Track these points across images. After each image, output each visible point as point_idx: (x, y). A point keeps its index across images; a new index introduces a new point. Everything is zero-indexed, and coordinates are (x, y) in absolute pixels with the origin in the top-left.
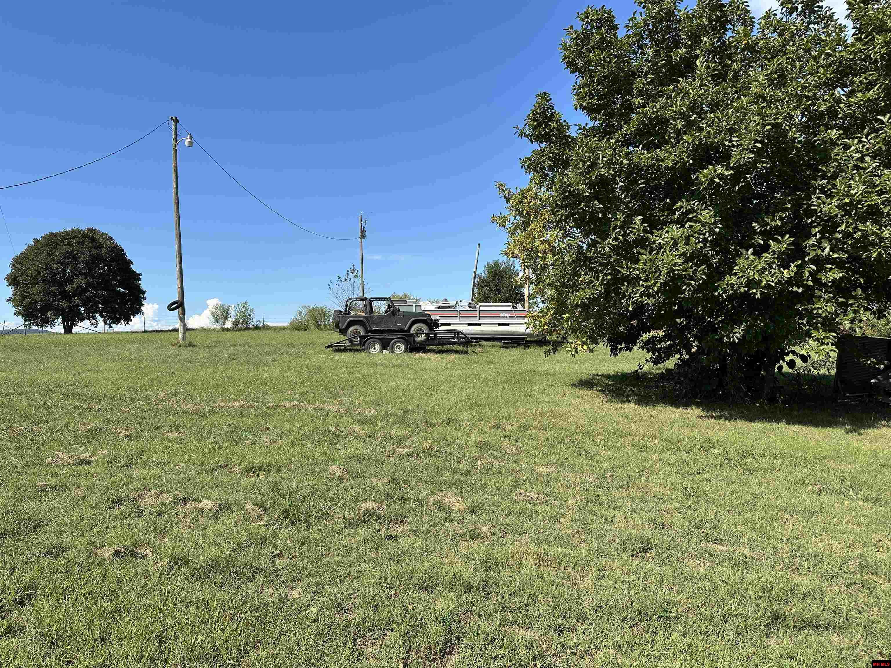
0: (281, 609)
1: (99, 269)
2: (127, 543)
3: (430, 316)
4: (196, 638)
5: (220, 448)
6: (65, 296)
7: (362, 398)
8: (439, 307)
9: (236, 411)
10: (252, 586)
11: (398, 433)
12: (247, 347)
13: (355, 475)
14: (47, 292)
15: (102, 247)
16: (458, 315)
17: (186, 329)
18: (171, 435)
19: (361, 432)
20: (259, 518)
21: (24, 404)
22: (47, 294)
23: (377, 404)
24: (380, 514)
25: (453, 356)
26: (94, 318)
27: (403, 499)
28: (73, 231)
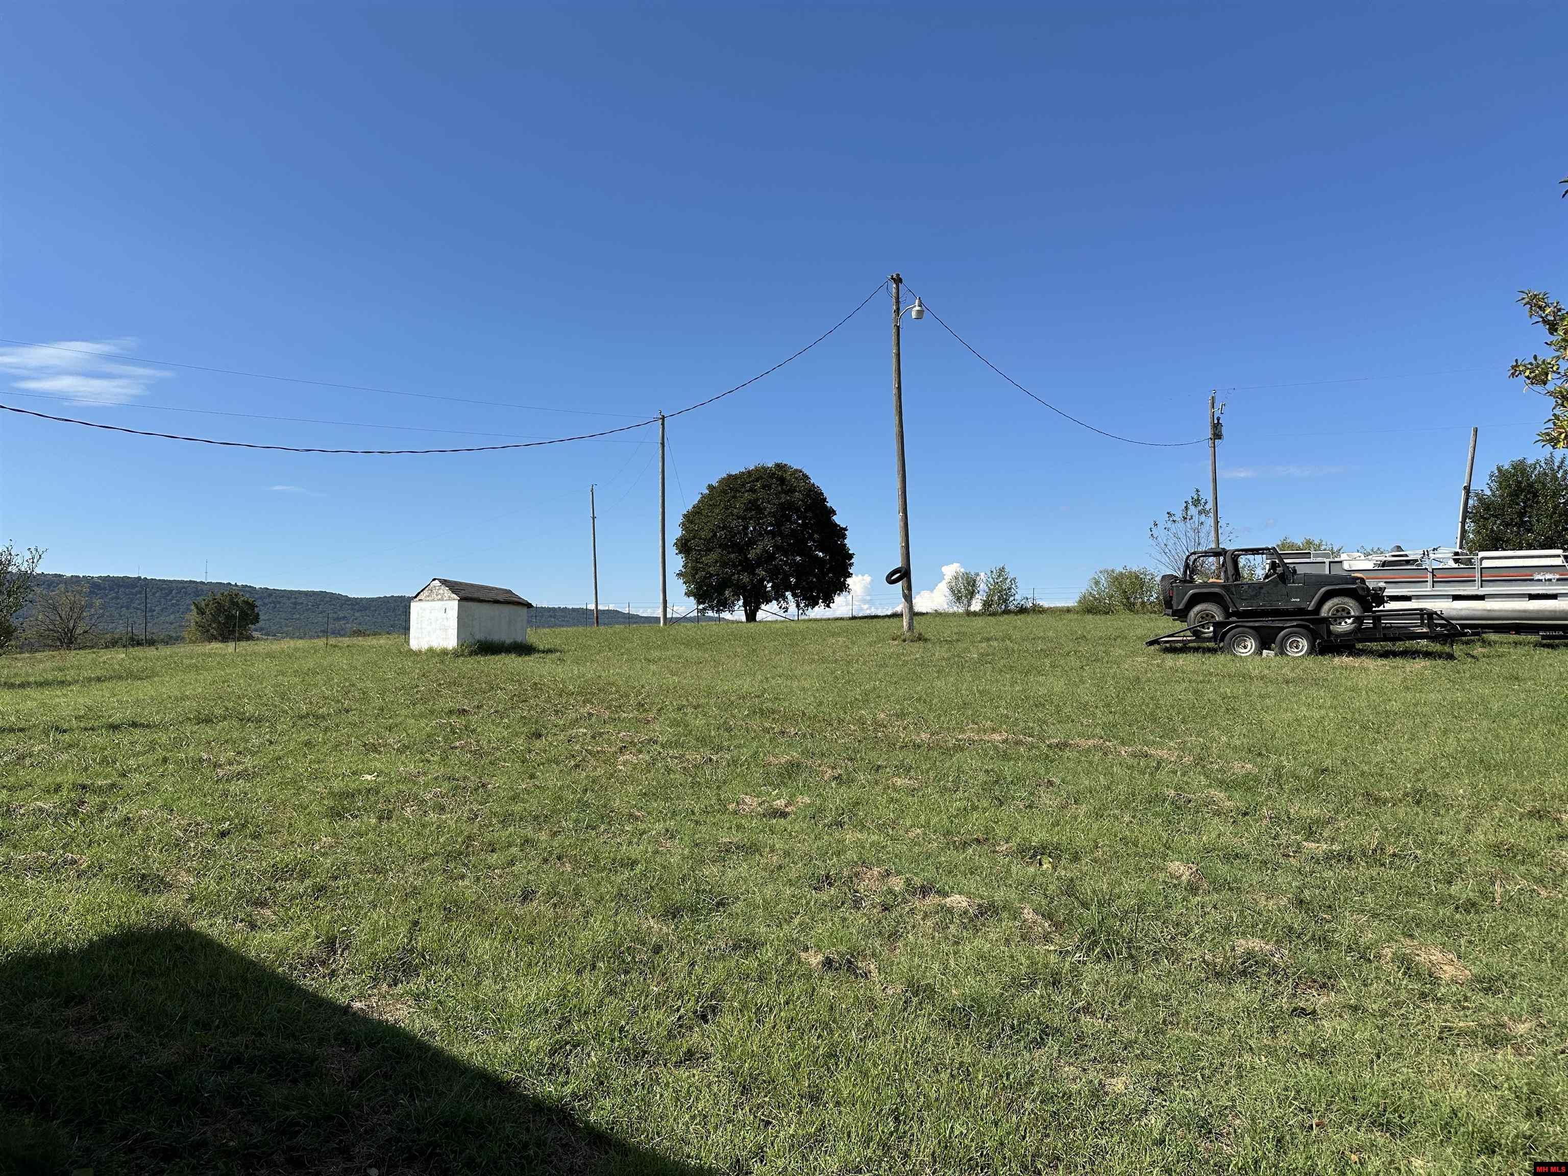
0: (1094, 1107)
1: (792, 523)
2: (843, 949)
3: (1363, 581)
4: (952, 1128)
5: (975, 808)
6: (749, 567)
7: (1224, 739)
8: (1384, 564)
9: (996, 748)
10: (1041, 1057)
11: (1303, 812)
12: (1008, 642)
13: (1218, 885)
14: (725, 563)
15: (795, 491)
16: (1430, 579)
17: (914, 614)
18: (899, 782)
19: (1228, 803)
20: (1047, 938)
21: (700, 722)
22: (724, 565)
23: (1257, 753)
24: (1275, 965)
25: (1419, 664)
26: (785, 598)
27: (1325, 942)
28: (757, 470)
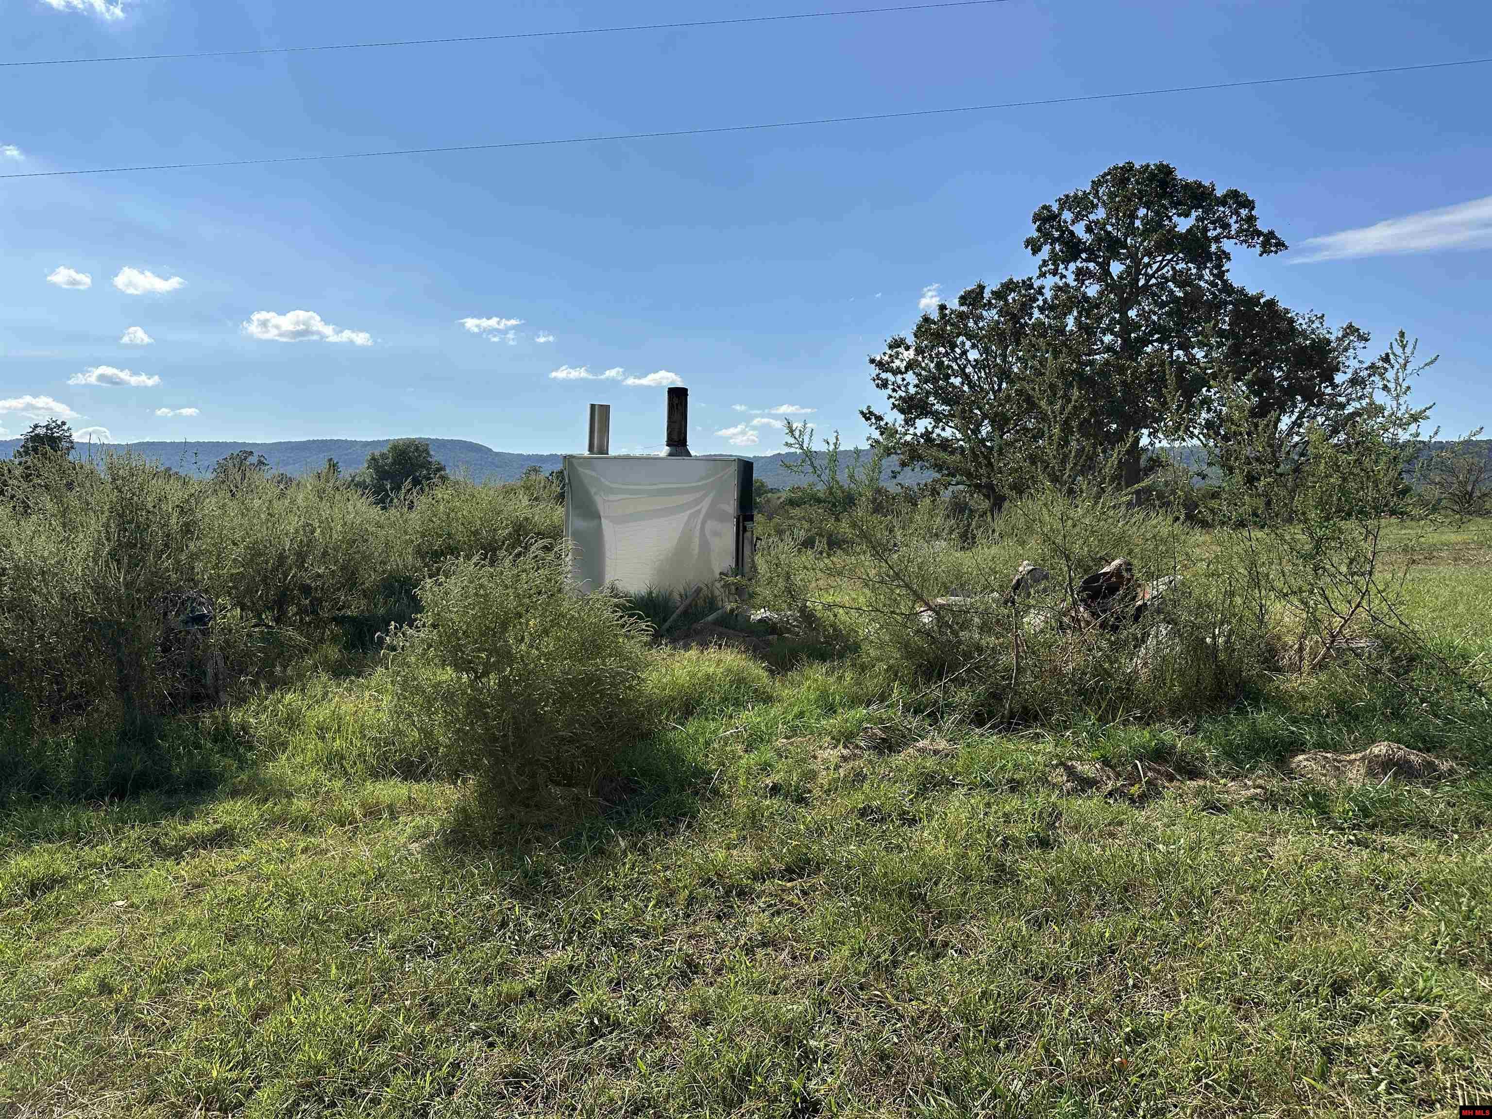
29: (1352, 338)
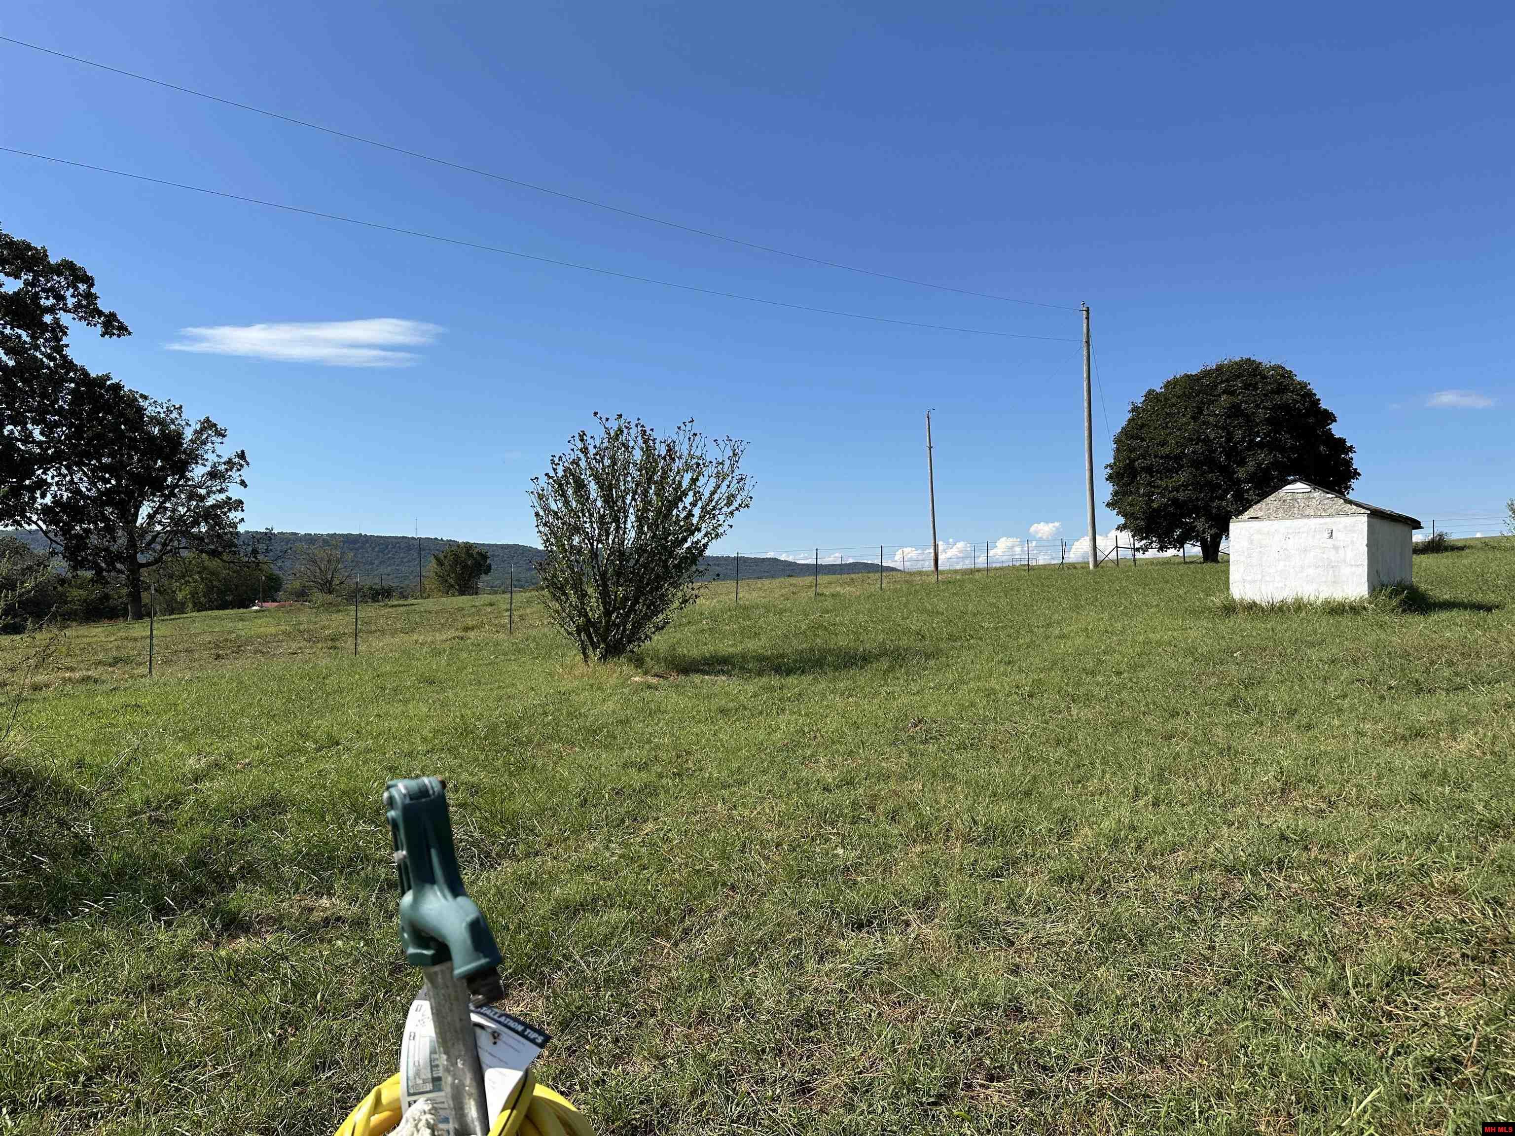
29: (210, 432)
